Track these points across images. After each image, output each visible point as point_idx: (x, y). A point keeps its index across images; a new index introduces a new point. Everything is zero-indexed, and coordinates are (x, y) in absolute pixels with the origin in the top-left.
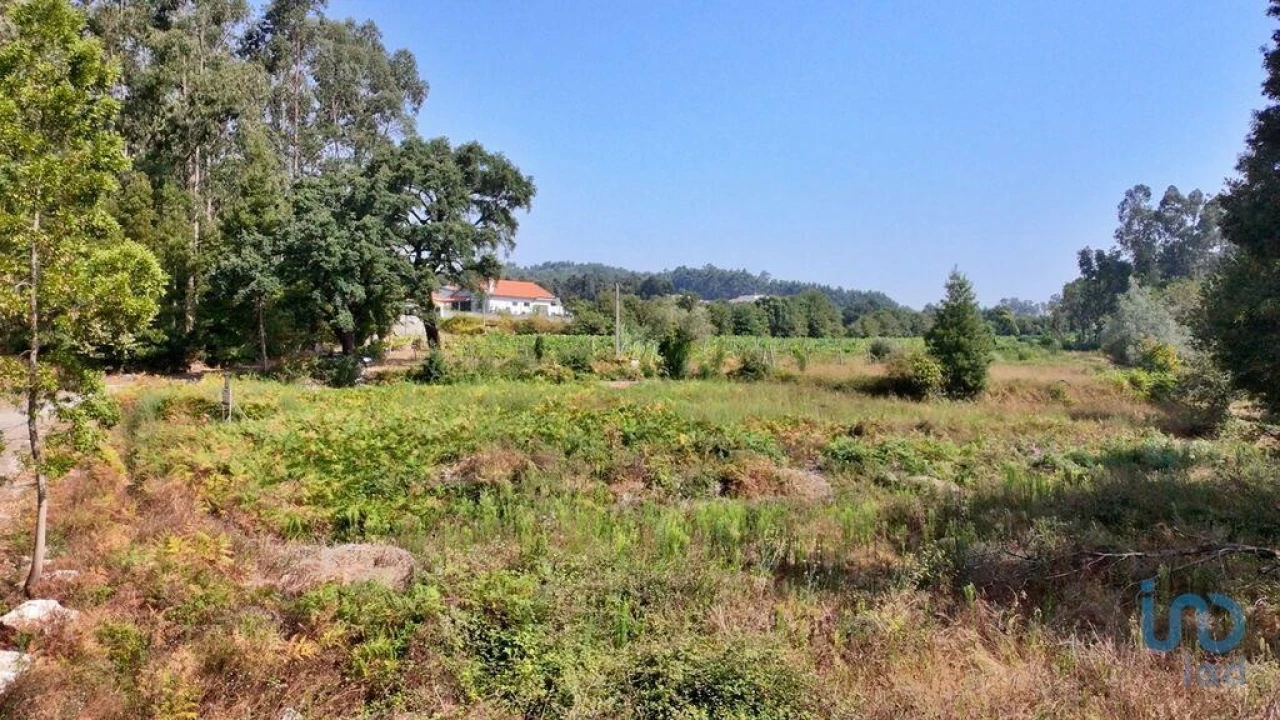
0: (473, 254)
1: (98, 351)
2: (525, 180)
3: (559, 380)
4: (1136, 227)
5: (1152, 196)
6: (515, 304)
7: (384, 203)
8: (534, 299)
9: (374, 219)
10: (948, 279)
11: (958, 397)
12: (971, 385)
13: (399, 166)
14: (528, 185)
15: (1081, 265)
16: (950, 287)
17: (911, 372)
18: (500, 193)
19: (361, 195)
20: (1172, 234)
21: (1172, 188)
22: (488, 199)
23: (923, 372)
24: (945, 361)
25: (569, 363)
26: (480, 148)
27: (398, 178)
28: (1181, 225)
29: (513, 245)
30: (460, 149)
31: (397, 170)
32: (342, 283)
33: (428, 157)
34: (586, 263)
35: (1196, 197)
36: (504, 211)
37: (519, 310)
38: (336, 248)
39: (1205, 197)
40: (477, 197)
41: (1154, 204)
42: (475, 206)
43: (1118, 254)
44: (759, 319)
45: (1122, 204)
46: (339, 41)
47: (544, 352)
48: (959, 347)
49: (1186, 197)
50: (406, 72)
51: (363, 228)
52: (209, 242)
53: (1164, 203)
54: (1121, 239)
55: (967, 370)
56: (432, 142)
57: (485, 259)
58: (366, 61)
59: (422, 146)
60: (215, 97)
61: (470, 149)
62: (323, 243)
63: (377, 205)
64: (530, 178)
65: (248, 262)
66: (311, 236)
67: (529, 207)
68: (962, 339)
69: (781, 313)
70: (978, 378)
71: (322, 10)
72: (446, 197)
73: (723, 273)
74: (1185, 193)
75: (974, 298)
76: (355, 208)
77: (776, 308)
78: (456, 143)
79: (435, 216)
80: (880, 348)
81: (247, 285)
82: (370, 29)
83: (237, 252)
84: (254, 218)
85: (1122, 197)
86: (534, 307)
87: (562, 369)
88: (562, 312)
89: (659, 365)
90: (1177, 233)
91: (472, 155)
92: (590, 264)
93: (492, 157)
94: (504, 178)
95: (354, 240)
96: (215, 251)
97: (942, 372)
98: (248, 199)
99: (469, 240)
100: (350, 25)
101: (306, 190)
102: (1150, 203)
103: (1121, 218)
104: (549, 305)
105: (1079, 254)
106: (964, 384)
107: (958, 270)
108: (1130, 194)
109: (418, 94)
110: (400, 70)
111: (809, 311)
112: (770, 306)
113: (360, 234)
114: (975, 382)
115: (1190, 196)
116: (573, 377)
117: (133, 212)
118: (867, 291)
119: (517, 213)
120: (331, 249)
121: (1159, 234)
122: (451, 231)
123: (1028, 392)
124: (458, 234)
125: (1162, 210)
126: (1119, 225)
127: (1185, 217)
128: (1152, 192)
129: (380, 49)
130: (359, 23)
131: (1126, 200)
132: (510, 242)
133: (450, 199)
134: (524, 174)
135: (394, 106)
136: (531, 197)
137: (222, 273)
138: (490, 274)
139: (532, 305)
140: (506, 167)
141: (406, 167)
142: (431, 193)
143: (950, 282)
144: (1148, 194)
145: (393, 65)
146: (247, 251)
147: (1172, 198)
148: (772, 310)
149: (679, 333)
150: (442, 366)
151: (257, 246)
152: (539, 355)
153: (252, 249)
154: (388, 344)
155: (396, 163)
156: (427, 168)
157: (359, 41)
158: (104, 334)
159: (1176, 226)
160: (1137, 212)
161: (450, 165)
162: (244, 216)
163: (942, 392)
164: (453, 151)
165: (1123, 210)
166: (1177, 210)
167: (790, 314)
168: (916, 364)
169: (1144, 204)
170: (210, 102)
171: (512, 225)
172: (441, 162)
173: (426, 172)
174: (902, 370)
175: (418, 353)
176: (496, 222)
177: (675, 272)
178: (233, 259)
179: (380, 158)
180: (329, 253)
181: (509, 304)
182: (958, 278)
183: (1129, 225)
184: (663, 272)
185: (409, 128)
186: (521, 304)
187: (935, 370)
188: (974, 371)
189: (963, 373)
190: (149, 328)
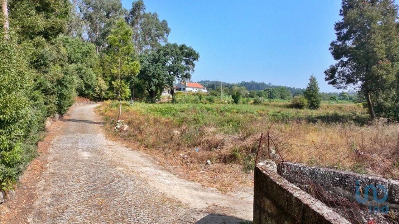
0: (184, 72)
1: (97, 95)
2: (197, 53)
3: (206, 104)
6: (193, 89)
7: (162, 60)
8: (199, 88)
9: (160, 64)
10: (310, 77)
11: (312, 109)
12: (316, 105)
13: (165, 50)
14: (198, 55)
16: (311, 80)
17: (299, 102)
18: (191, 57)
19: (157, 58)
22: (187, 58)
23: (302, 102)
24: (309, 99)
25: (208, 100)
26: (185, 45)
27: (165, 53)
29: (194, 71)
30: (180, 46)
31: (165, 51)
32: (153, 79)
33: (172, 48)
34: (214, 81)
36: (191, 61)
37: (194, 91)
38: (152, 71)
40: (184, 58)
42: (184, 61)
44: (265, 95)
46: (148, 18)
47: (202, 98)
48: (312, 95)
50: (165, 26)
51: (158, 66)
55: (315, 102)
56: (173, 44)
57: (187, 74)
58: (155, 24)
59: (171, 45)
61: (183, 46)
62: (149, 69)
63: (161, 60)
64: (198, 53)
66: (146, 68)
67: (198, 60)
68: (313, 93)
69: (272, 93)
70: (318, 104)
71: (144, 11)
72: (177, 58)
73: (257, 83)
76: (155, 61)
77: (270, 92)
78: (179, 44)
79: (174, 63)
81: (131, 80)
82: (155, 15)
87: (207, 101)
88: (206, 91)
89: (232, 101)
91: (183, 47)
92: (215, 81)
93: (188, 48)
94: (191, 53)
95: (156, 69)
97: (308, 102)
99: (183, 69)
100: (150, 14)
101: (142, 57)
104: (203, 89)
106: (314, 105)
107: (313, 75)
109: (168, 31)
110: (164, 25)
111: (281, 93)
112: (269, 91)
113: (157, 67)
116: (209, 103)
117: (103, 63)
119: (195, 62)
120: (151, 71)
122: (179, 67)
123: (332, 108)
124: (180, 67)
129: (158, 20)
130: (153, 13)
132: (193, 70)
133: (178, 59)
134: (197, 52)
135: (162, 35)
136: (199, 58)
138: (188, 77)
139: (198, 89)
140: (192, 50)
141: (167, 51)
142: (173, 58)
143: (310, 78)
145: (162, 24)
148: (269, 93)
149: (237, 93)
150: (176, 100)
152: (201, 99)
154: (161, 97)
155: (164, 50)
156: (172, 51)
157: (153, 18)
161: (178, 50)
163: (308, 107)
164: (178, 46)
167: (275, 93)
168: (300, 100)
171: (194, 65)
172: (175, 49)
173: (172, 52)
174: (297, 101)
175: (169, 100)
176: (189, 65)
179: (160, 49)
180: (150, 72)
181: (192, 89)
182: (313, 77)
184: (238, 83)
185: (166, 41)
186: (195, 89)
187: (306, 102)
188: (317, 102)
189: (313, 102)
190: (107, 91)
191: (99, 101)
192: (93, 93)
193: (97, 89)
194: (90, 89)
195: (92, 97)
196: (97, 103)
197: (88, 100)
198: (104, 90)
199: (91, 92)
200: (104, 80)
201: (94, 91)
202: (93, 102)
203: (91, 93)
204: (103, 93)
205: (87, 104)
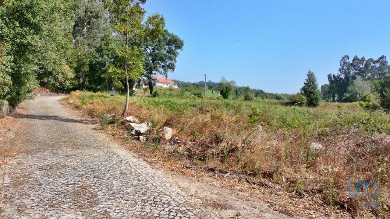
0: (167, 62)
1: (60, 85)
2: (181, 41)
4: (345, 68)
5: (350, 59)
6: (164, 85)
8: (169, 84)
12: (315, 103)
15: (329, 79)
16: (308, 75)
18: (174, 45)
20: (356, 70)
21: (356, 56)
22: (170, 46)
23: (301, 99)
24: (307, 97)
28: (358, 67)
35: (363, 59)
39: (366, 59)
41: (350, 61)
43: (340, 75)
45: (341, 61)
48: (311, 93)
49: (360, 59)
52: (92, 54)
53: (354, 60)
54: (341, 71)
57: (170, 64)
60: (94, 11)
64: (183, 40)
65: (106, 60)
67: (182, 49)
68: (313, 90)
70: (317, 102)
72: (159, 45)
74: (360, 58)
75: (316, 78)
80: (278, 97)
83: (102, 56)
84: (106, 47)
85: (341, 59)
86: (170, 86)
88: (177, 88)
89: (221, 97)
90: (358, 69)
94: (175, 40)
96: (94, 57)
97: (307, 100)
98: (104, 41)
102: (349, 60)
103: (340, 65)
104: (174, 85)
105: (328, 75)
106: (313, 103)
108: (343, 58)
114: (317, 103)
115: (361, 58)
116: (198, 99)
118: (257, 89)
121: (352, 70)
122: (162, 54)
123: (331, 106)
124: (164, 55)
125: (353, 63)
126: (340, 67)
127: (360, 65)
128: (350, 57)
131: (342, 60)
134: (181, 39)
137: (98, 63)
140: (176, 37)
143: (308, 74)
144: (348, 58)
146: (105, 56)
147: (356, 59)
149: (227, 88)
151: (108, 55)
153: (106, 56)
158: (62, 80)
159: (357, 67)
160: (345, 63)
162: (103, 46)
163: (307, 105)
165: (341, 63)
166: (357, 63)
168: (299, 97)
169: (348, 61)
170: (92, 12)
174: (295, 99)
177: (200, 82)
178: (101, 59)
181: (162, 85)
182: (310, 72)
183: (343, 67)
186: (166, 85)
187: (305, 99)
188: (316, 100)
189: (313, 100)
190: (72, 80)
191: (62, 93)
192: (54, 82)
193: (60, 76)
194: (51, 77)
195: (53, 87)
196: (59, 95)
197: (48, 90)
198: (69, 79)
199: (52, 80)
200: (70, 67)
201: (56, 79)
202: (54, 94)
203: (53, 82)
204: (67, 82)
205: (46, 96)
